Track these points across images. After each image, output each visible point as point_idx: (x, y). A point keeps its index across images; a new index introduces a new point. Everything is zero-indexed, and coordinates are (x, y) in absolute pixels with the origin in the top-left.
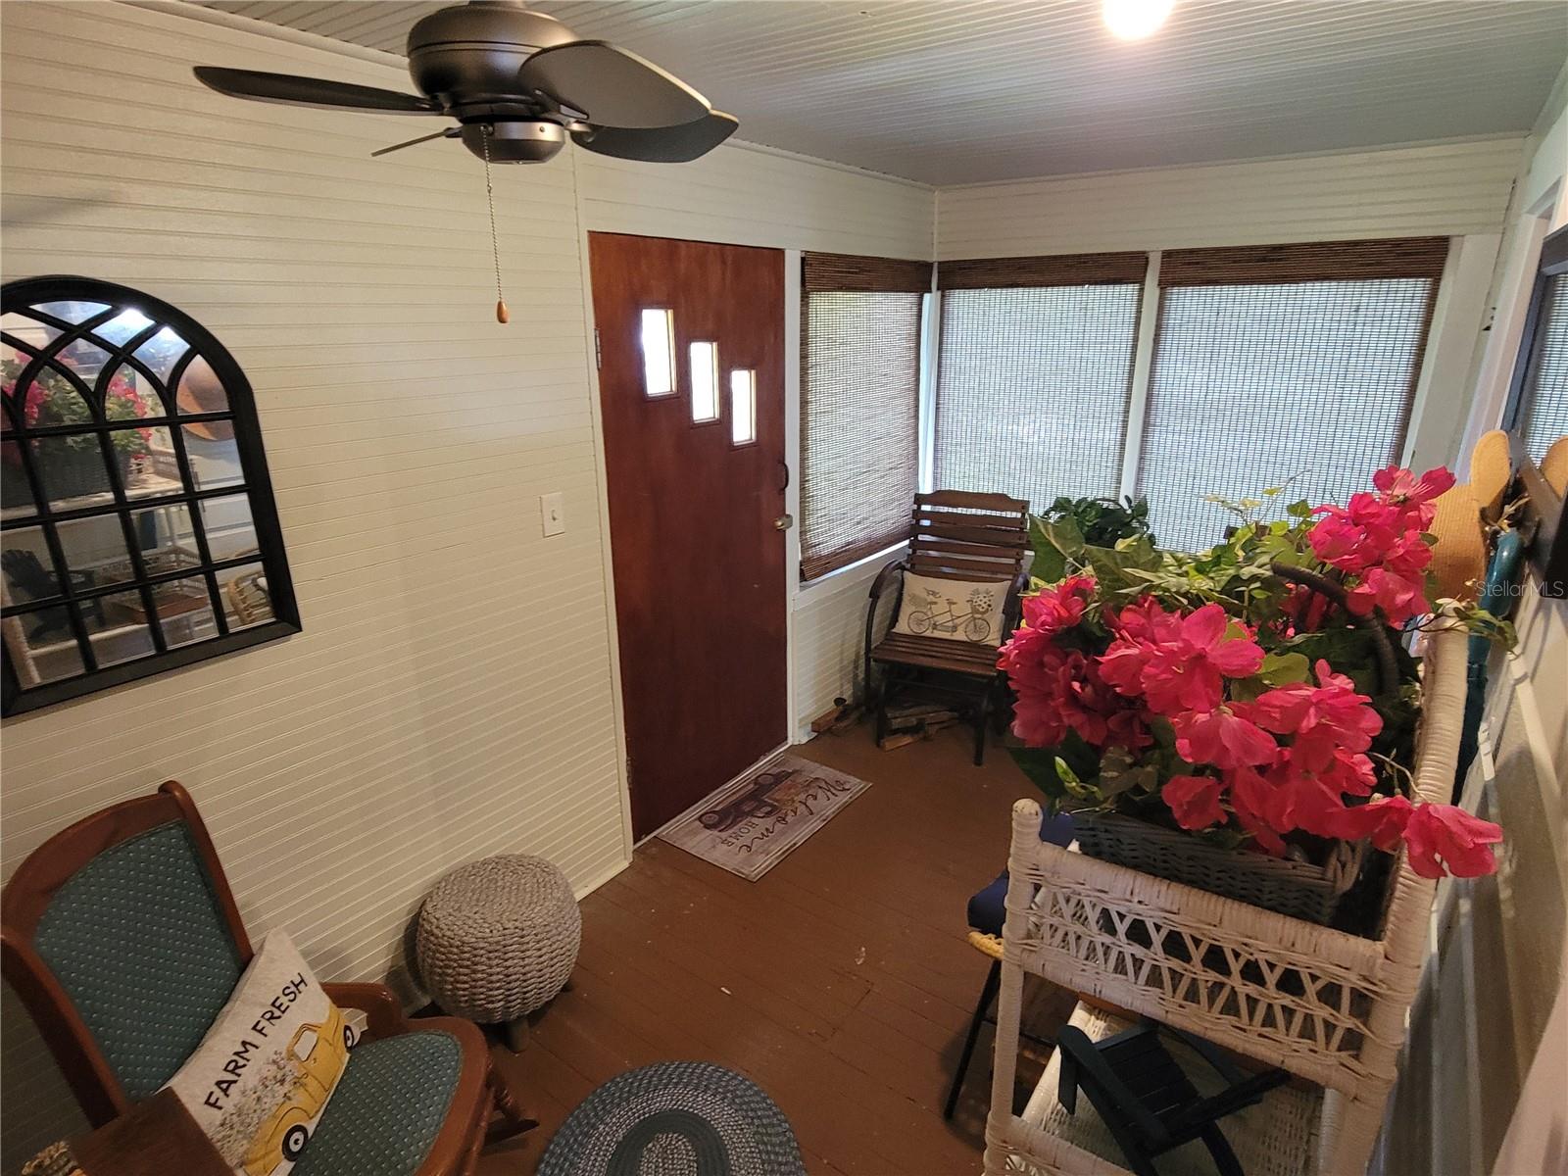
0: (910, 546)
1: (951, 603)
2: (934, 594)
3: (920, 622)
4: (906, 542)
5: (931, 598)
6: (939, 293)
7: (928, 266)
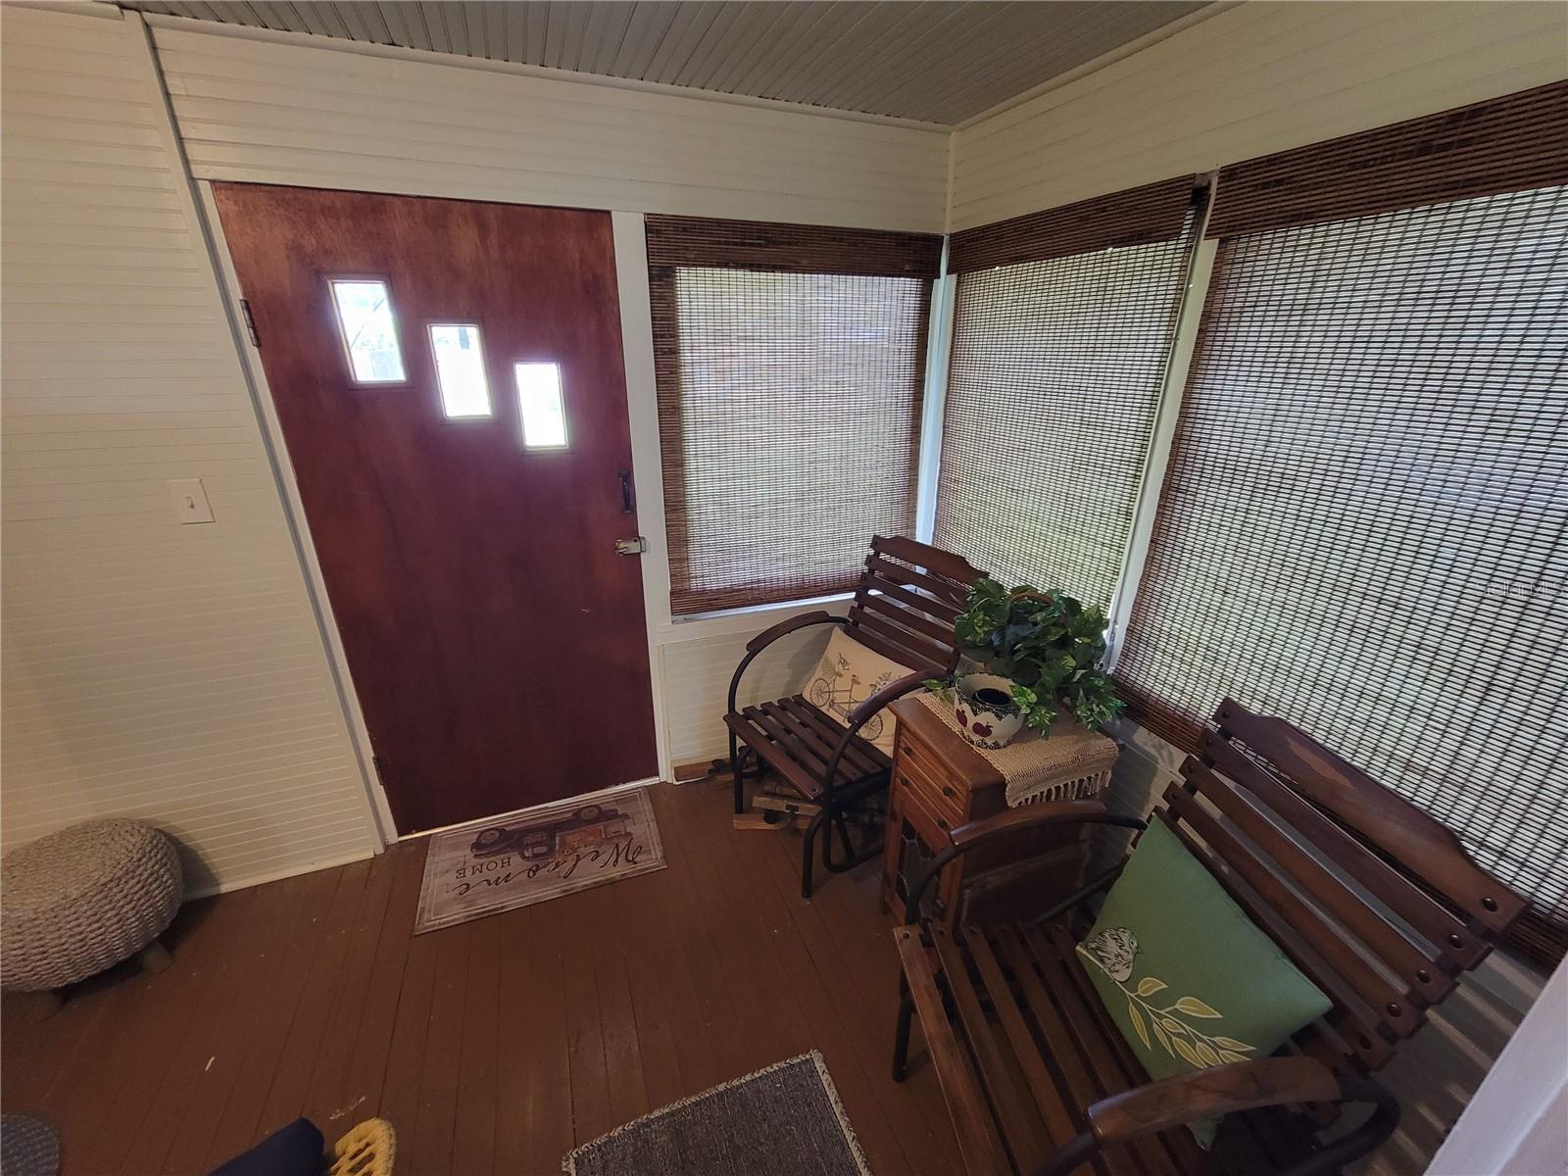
0: (855, 599)
1: (855, 681)
2: (844, 663)
3: (820, 693)
4: (853, 595)
5: (839, 668)
6: (954, 277)
7: (937, 240)
